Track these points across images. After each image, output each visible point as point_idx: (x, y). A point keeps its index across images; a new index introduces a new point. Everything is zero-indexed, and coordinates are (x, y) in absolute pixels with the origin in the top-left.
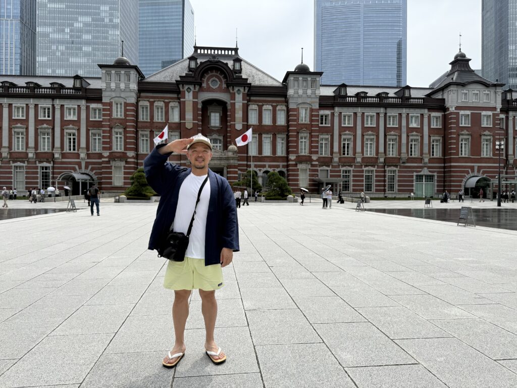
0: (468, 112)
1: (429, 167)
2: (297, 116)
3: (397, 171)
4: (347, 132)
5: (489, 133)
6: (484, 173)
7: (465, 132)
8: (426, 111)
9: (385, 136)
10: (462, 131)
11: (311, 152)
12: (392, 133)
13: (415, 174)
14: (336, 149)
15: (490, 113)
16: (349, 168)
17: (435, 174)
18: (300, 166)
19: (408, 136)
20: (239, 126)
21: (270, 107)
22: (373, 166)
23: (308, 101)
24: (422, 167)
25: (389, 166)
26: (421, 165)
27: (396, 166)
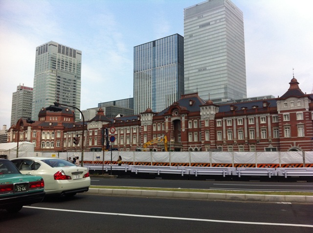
0: (288, 113)
1: (272, 144)
2: (204, 124)
3: (255, 147)
4: (229, 129)
5: (302, 123)
6: (300, 146)
7: (287, 124)
8: (269, 114)
9: (248, 129)
10: (285, 123)
11: (210, 139)
12: (252, 127)
13: (265, 148)
14: (225, 137)
15: (302, 112)
16: (231, 146)
17: (277, 147)
18: (206, 146)
19: (260, 128)
20: (183, 130)
21: (197, 121)
22: (243, 144)
23: (208, 116)
24: (269, 144)
25: (250, 144)
26: (267, 143)
27: (254, 144)
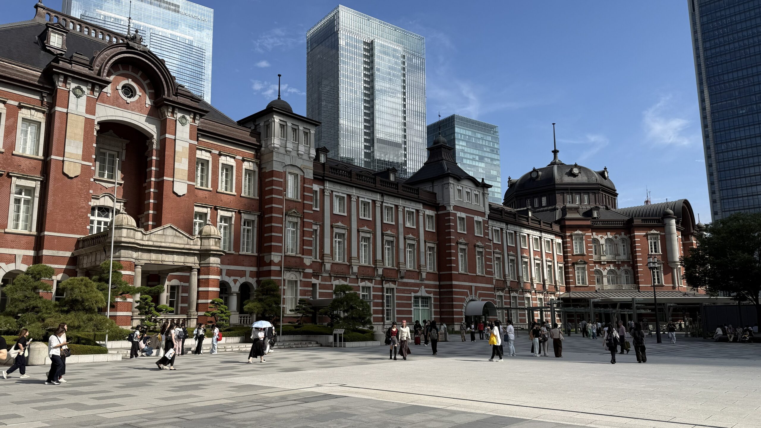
0: (464, 215)
1: (425, 286)
3: (395, 289)
4: (340, 224)
5: (481, 244)
6: (481, 295)
7: (462, 240)
8: (421, 206)
9: (382, 236)
10: (460, 238)
11: (303, 252)
12: (389, 232)
13: (413, 295)
14: (327, 249)
15: (480, 219)
18: (286, 276)
19: (405, 239)
20: (181, 188)
21: (231, 162)
22: (371, 280)
23: (298, 163)
24: (419, 285)
25: (388, 281)
26: (418, 281)
27: (394, 282)
